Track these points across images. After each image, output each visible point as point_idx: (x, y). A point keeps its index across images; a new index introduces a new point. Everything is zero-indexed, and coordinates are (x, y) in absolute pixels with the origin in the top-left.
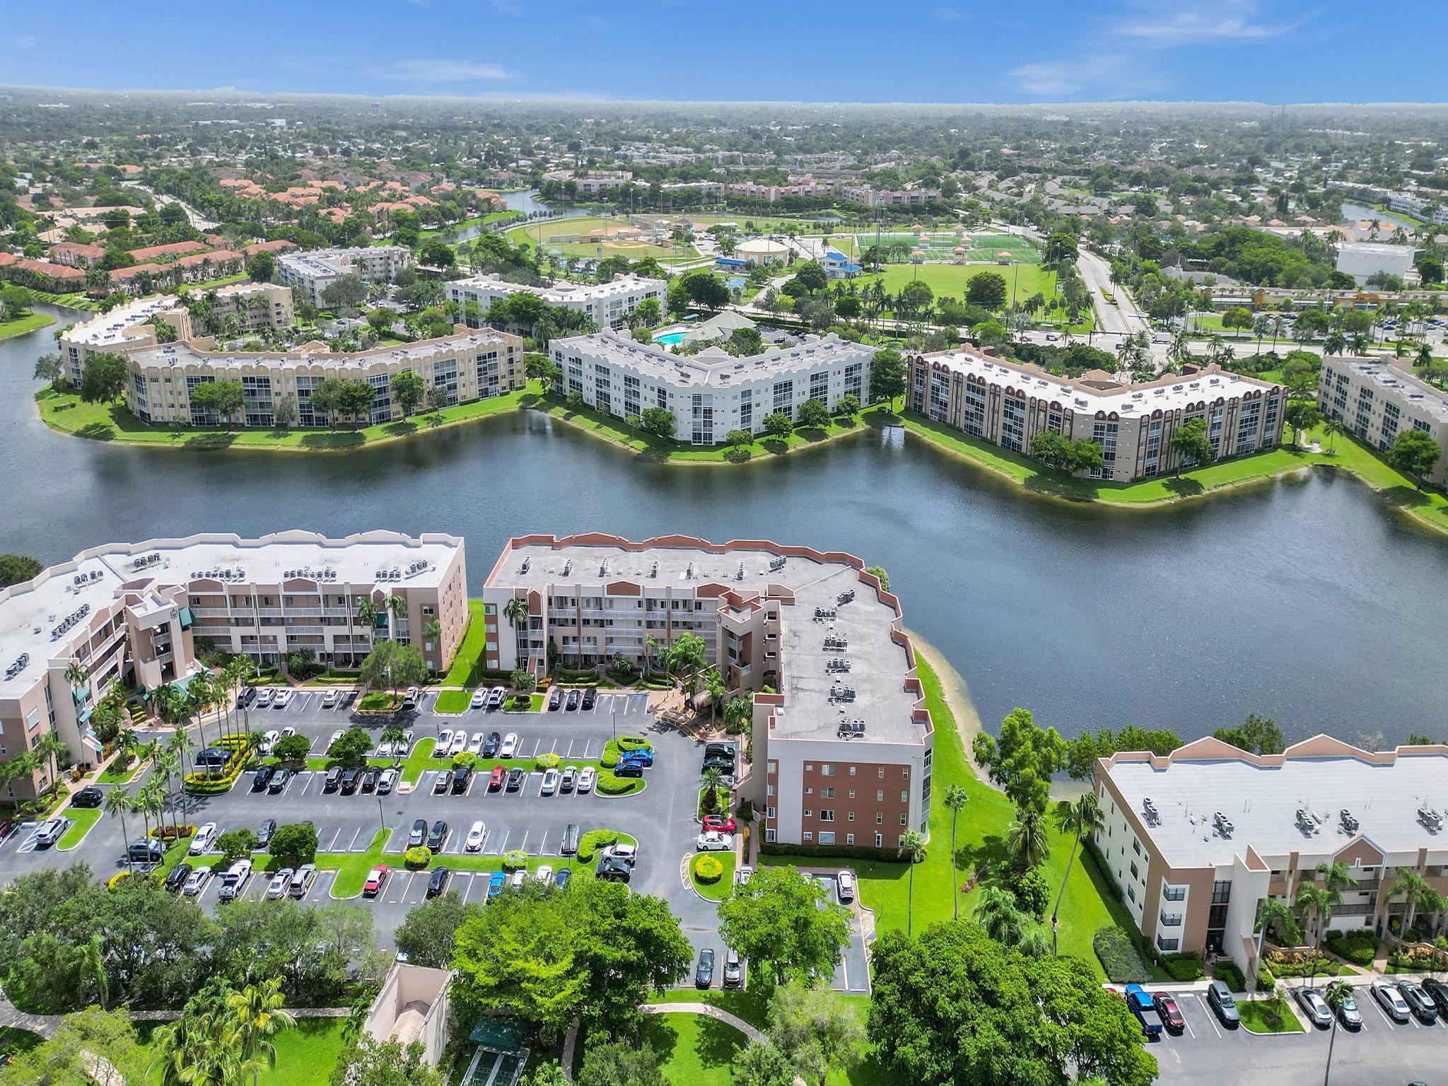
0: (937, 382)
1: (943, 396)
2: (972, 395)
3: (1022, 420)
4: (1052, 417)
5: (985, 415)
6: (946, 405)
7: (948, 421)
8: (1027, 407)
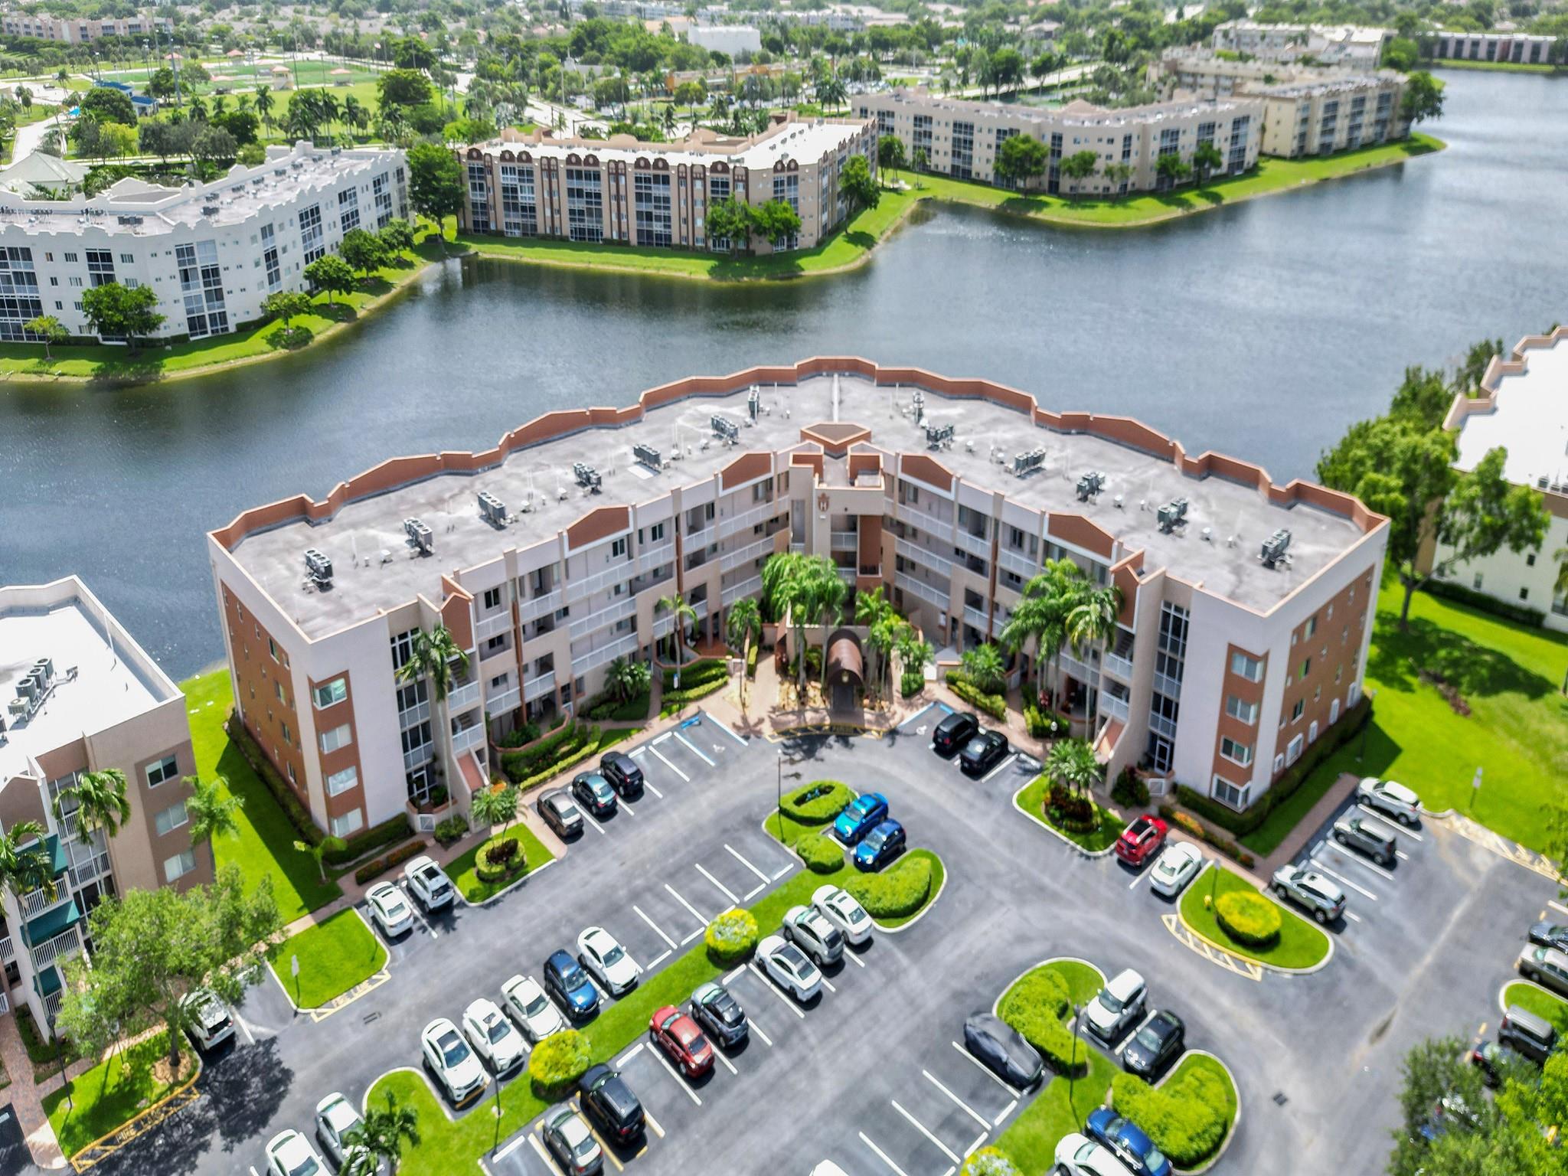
0: (512, 180)
1: (524, 198)
2: (575, 184)
3: (667, 200)
4: (714, 184)
5: (605, 207)
6: (533, 209)
7: (541, 230)
8: (674, 180)
